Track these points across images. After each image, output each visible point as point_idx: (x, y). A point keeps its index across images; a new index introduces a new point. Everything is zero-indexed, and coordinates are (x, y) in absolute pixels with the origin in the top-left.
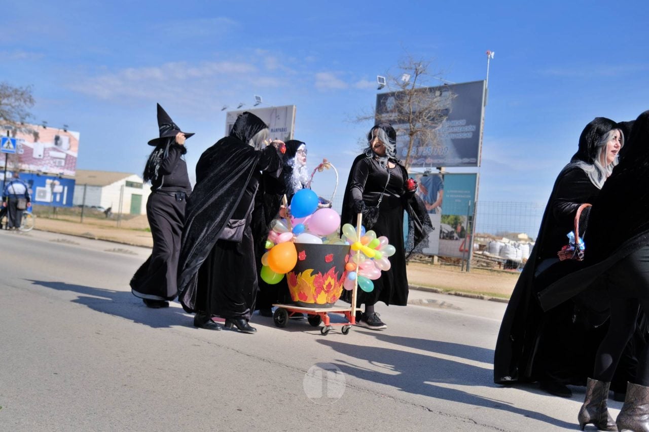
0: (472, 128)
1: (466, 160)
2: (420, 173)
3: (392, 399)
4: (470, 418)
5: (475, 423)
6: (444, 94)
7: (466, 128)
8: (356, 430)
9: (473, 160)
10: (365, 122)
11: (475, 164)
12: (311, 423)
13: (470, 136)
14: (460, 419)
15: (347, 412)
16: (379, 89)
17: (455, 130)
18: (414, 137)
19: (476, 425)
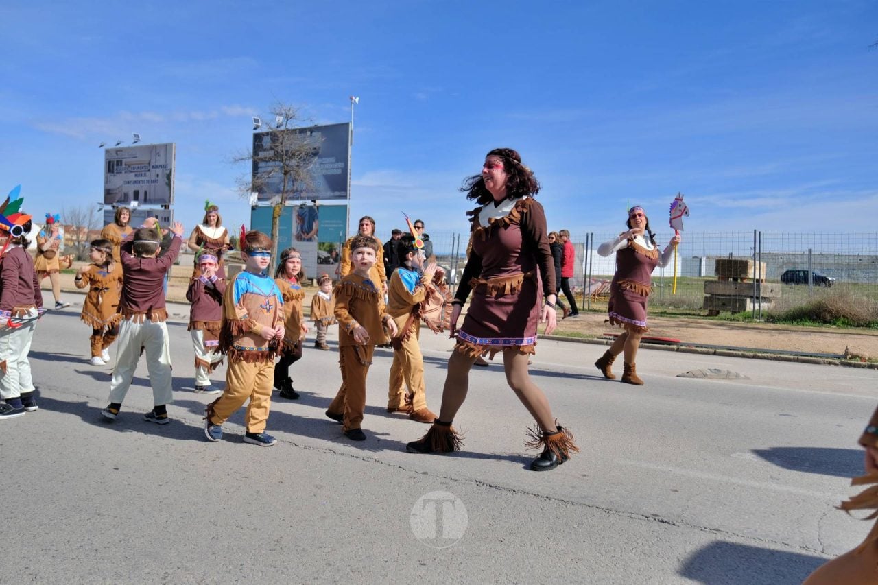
0: (341, 165)
1: (337, 193)
2: (297, 206)
4: (330, 448)
6: (314, 134)
7: (336, 165)
8: (228, 475)
9: (343, 193)
10: (242, 163)
11: (345, 197)
12: (186, 473)
13: (339, 172)
14: (321, 451)
15: (221, 457)
16: (255, 129)
17: (327, 166)
18: (288, 176)
19: (335, 455)
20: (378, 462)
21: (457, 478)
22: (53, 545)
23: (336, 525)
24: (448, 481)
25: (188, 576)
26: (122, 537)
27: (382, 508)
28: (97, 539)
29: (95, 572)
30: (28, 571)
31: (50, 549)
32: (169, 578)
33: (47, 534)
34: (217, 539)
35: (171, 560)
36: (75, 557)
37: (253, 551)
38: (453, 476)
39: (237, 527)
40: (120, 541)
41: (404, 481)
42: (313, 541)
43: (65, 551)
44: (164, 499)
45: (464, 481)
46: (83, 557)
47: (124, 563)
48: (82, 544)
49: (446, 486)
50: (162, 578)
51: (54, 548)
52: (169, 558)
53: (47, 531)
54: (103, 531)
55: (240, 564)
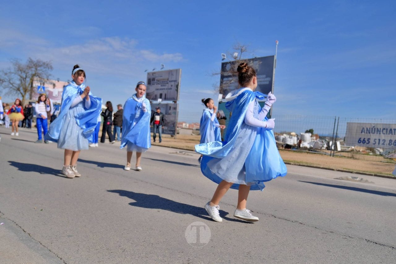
3: (233, 206)
5: (275, 217)
14: (267, 215)
20: (302, 224)
21: (353, 237)
22: (131, 239)
23: (281, 250)
24: (348, 238)
25: (201, 262)
26: (165, 240)
27: (308, 246)
28: (152, 239)
29: (153, 253)
30: (121, 248)
31: (130, 240)
32: (191, 261)
33: (128, 234)
34: (214, 247)
35: (191, 253)
36: (142, 245)
37: (235, 256)
38: (350, 236)
39: (225, 244)
40: (164, 242)
41: (320, 234)
42: (269, 255)
43: (137, 242)
44: (184, 227)
45: (358, 239)
46: (146, 245)
47: (167, 251)
48: (145, 240)
49: (346, 240)
50: (187, 260)
51: (132, 240)
52: (190, 253)
53: (128, 233)
54: (155, 236)
55: (228, 260)
